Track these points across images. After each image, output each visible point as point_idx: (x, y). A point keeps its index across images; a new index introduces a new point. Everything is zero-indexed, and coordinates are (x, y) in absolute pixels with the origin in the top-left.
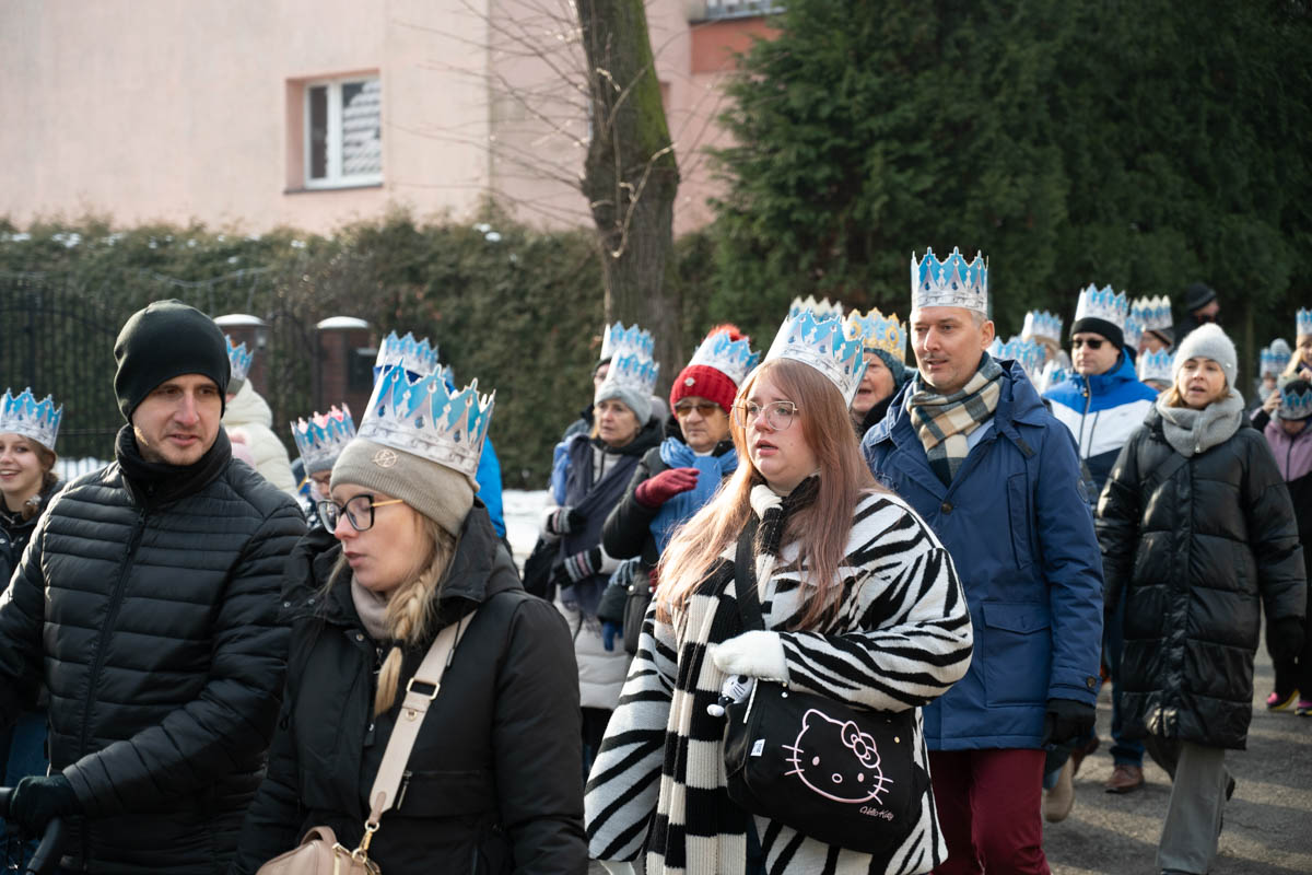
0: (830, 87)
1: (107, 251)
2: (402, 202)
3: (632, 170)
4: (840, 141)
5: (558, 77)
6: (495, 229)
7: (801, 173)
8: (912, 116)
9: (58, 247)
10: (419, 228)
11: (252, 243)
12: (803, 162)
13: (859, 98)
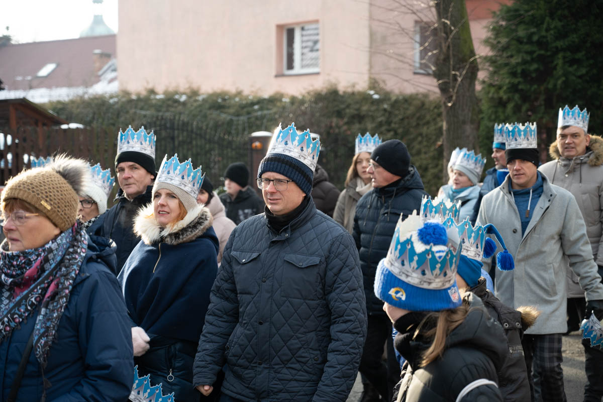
0: (538, 26)
1: (198, 103)
2: (334, 81)
3: (458, 66)
4: (542, 52)
6: (376, 93)
7: (524, 67)
8: (576, 40)
9: (177, 101)
10: (341, 93)
11: (265, 99)
12: (524, 62)
13: (552, 32)
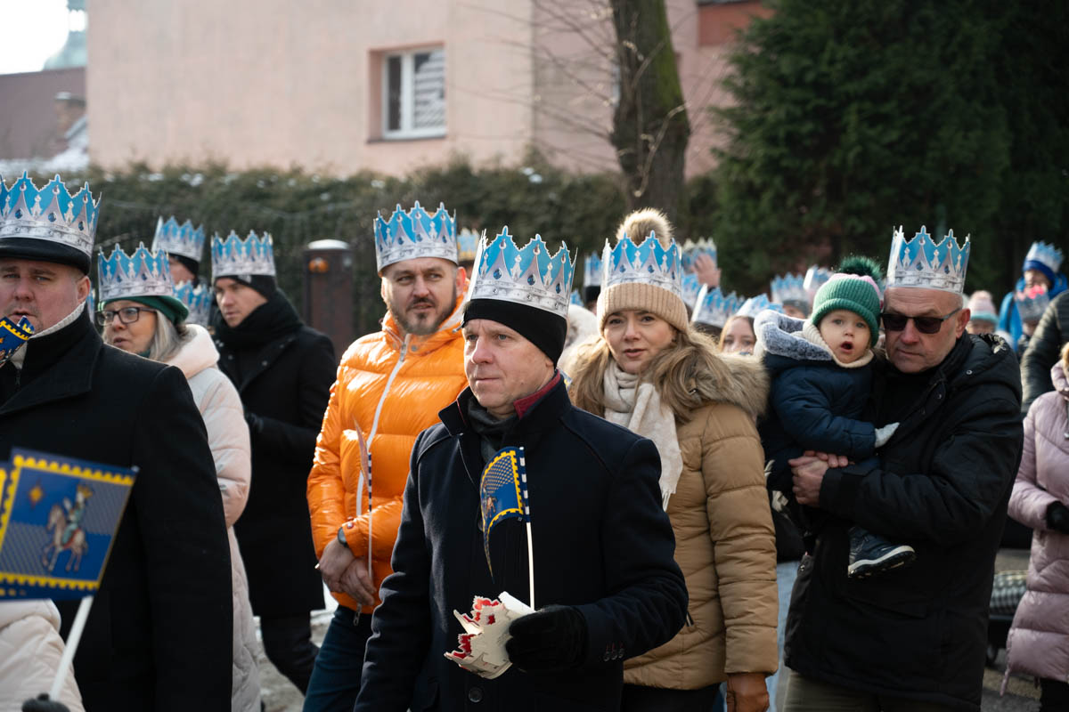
0: (815, 56)
1: (223, 189)
2: (461, 150)
3: (652, 124)
4: (822, 102)
5: (591, 48)
6: (537, 172)
7: (790, 127)
8: (882, 81)
9: (185, 186)
10: (475, 172)
11: (340, 183)
12: (791, 119)
13: (839, 66)
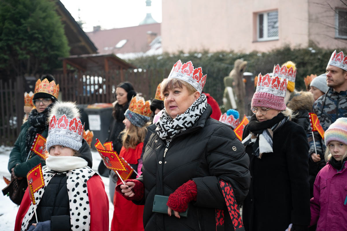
1: (208, 58)
2: (287, 43)
6: (313, 49)
9: (196, 57)
10: (292, 50)
